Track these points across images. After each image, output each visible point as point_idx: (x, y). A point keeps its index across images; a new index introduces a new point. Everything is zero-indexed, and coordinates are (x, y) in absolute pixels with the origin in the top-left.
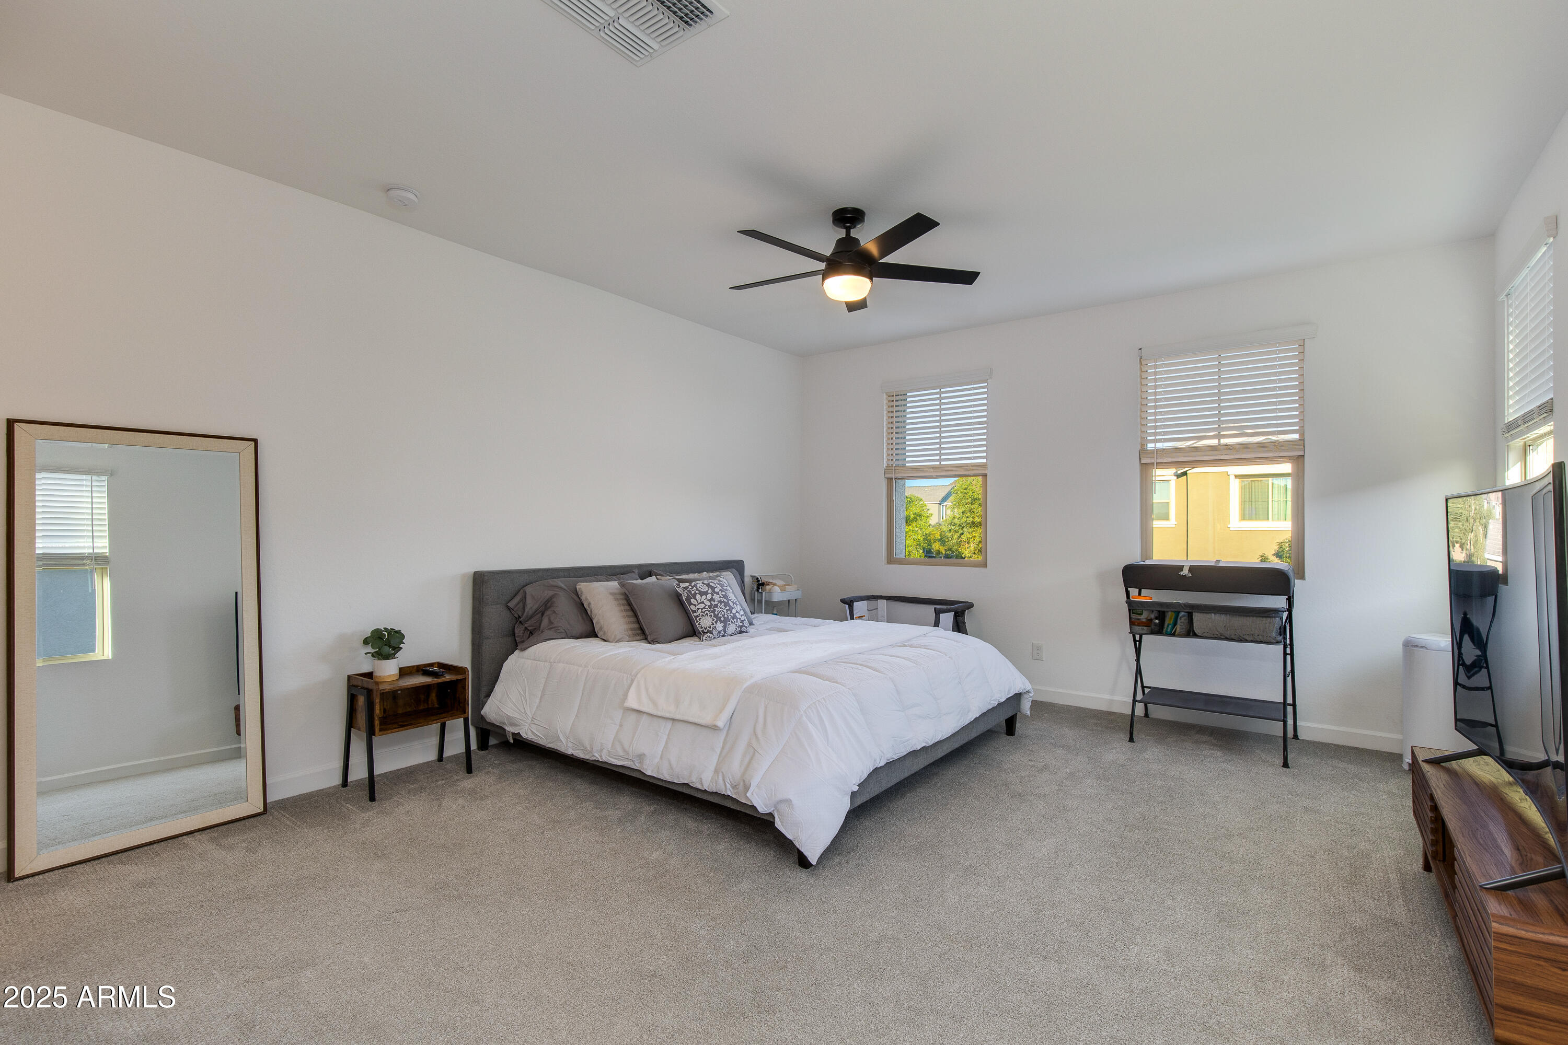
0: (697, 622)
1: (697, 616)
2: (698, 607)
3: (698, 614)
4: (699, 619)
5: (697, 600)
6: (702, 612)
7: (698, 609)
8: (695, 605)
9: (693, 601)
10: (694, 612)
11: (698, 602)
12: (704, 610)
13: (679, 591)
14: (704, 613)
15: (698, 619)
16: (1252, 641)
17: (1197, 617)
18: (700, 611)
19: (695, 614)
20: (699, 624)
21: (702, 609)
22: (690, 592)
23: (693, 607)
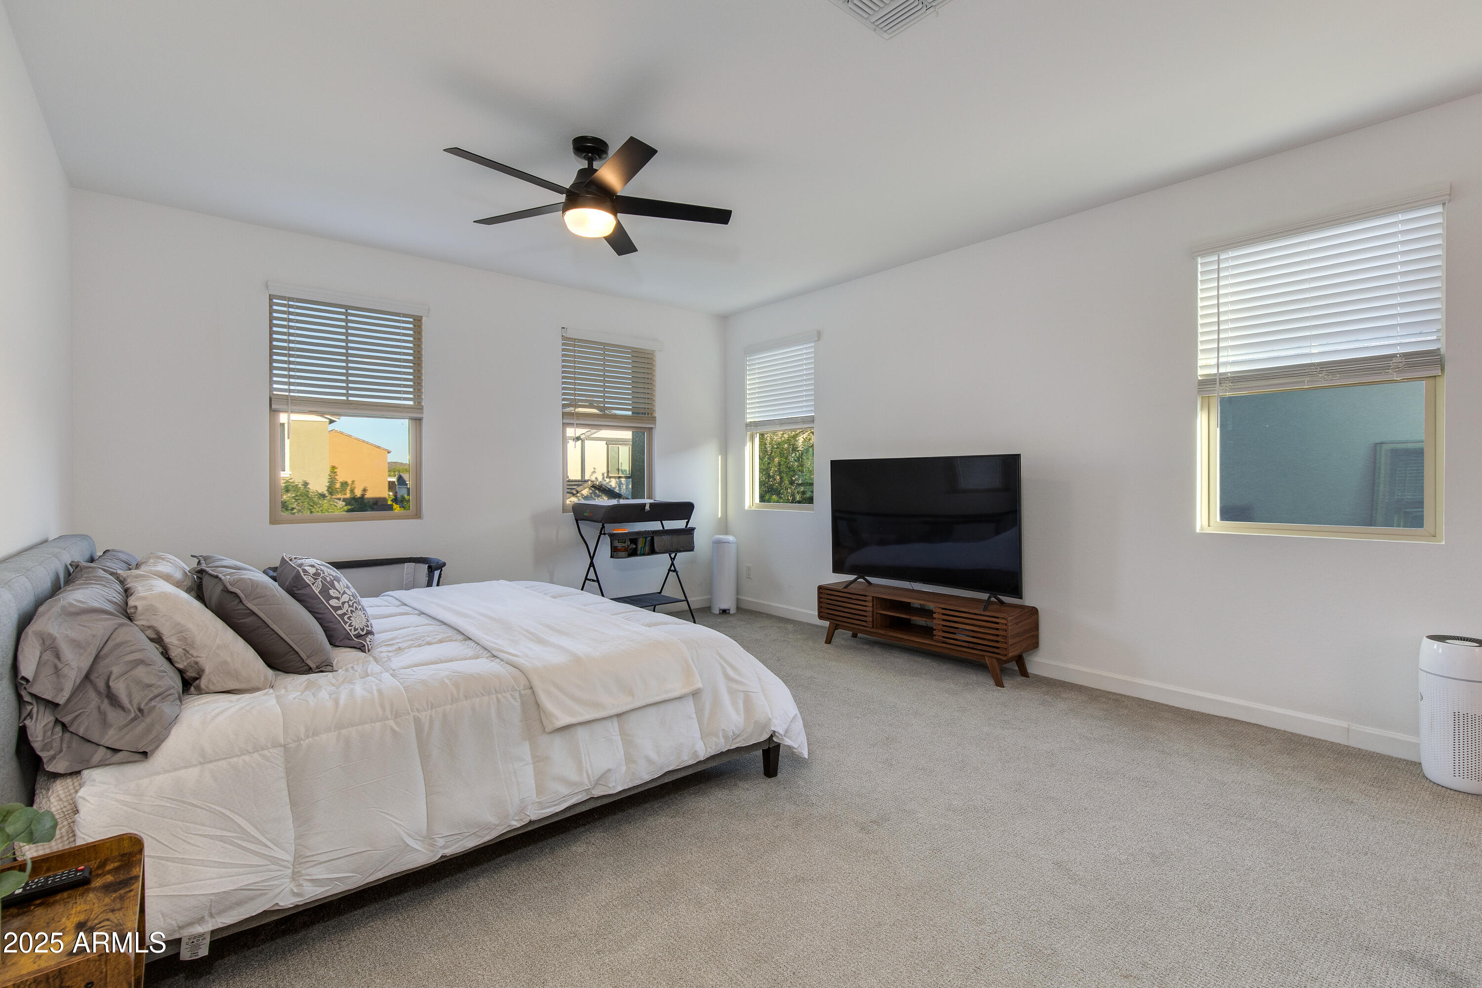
0: (346, 623)
1: (345, 614)
2: (342, 600)
3: (344, 611)
4: (349, 618)
5: (337, 590)
6: (350, 606)
7: (343, 603)
8: (338, 599)
9: (332, 592)
10: (337, 609)
11: (340, 593)
12: (351, 603)
13: (307, 580)
14: (352, 606)
15: (346, 618)
16: (684, 551)
17: (656, 539)
18: (346, 605)
19: (340, 612)
20: (350, 625)
21: (348, 602)
22: (325, 579)
23: (333, 602)
